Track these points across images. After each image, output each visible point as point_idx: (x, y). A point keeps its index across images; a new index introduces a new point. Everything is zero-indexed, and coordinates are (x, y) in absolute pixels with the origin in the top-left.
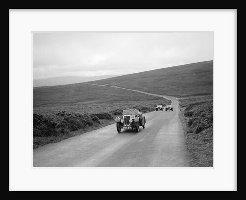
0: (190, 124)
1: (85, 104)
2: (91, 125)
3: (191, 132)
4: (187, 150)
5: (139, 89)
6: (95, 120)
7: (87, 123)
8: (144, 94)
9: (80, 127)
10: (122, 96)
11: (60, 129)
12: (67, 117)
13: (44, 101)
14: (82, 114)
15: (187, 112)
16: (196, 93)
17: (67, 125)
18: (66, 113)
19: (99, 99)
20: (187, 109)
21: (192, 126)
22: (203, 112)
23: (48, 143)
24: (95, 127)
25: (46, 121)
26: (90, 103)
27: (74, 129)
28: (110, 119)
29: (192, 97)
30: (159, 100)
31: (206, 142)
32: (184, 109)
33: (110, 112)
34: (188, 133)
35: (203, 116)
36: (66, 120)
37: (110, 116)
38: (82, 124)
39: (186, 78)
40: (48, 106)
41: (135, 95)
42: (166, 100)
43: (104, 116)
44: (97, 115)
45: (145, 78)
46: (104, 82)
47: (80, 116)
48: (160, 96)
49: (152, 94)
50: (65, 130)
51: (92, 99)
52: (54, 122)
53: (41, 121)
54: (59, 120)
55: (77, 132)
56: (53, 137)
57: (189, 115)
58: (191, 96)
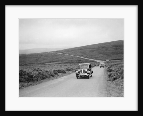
1: (50, 64)
2: (53, 76)
3: (109, 81)
4: (106, 90)
5: (81, 56)
6: (56, 73)
7: (51, 75)
8: (85, 59)
9: (47, 77)
10: (72, 60)
11: (36, 78)
12: (40, 71)
13: (26, 62)
14: (48, 70)
16: (115, 58)
18: (39, 69)
19: (58, 61)
20: (109, 68)
21: (111, 77)
22: (117, 70)
23: (29, 86)
24: (55, 77)
25: (28, 74)
26: (53, 64)
27: (43, 78)
28: (64, 73)
30: (93, 62)
31: (117, 86)
32: (107, 68)
34: (108, 81)
35: (117, 72)
36: (39, 73)
37: (64, 71)
39: (109, 50)
40: (28, 65)
41: (79, 59)
42: (97, 62)
43: (61, 71)
44: (57, 71)
45: (85, 50)
46: (61, 52)
47: (47, 71)
48: (94, 60)
50: (38, 79)
51: (54, 62)
52: (32, 74)
53: (25, 74)
54: (35, 74)
55: (45, 80)
56: (31, 83)
57: (109, 71)
58: (112, 60)
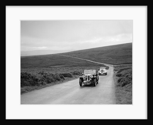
0: (119, 81)
1: (55, 68)
2: (59, 80)
3: (119, 86)
4: (116, 96)
6: (62, 77)
7: (57, 79)
8: (92, 62)
9: (52, 81)
10: (79, 63)
11: (40, 82)
12: (45, 75)
13: (30, 64)
14: (54, 73)
15: (118, 74)
16: (124, 62)
17: (45, 80)
18: (44, 72)
19: (64, 65)
20: (118, 72)
22: (127, 74)
23: (33, 90)
24: (61, 82)
25: (32, 77)
26: (59, 67)
27: (49, 82)
28: (71, 77)
29: (122, 65)
31: (127, 92)
32: (116, 72)
33: (71, 73)
34: (117, 86)
35: (127, 77)
36: (44, 77)
37: (71, 75)
38: (54, 80)
39: (118, 53)
40: (32, 68)
41: (87, 62)
43: (67, 75)
44: (63, 74)
45: (93, 53)
46: (67, 54)
47: (53, 75)
48: (102, 64)
49: (97, 63)
50: (44, 83)
51: (60, 65)
52: (37, 77)
53: (29, 77)
54: (40, 77)
55: (50, 84)
56: (36, 87)
57: (119, 76)
